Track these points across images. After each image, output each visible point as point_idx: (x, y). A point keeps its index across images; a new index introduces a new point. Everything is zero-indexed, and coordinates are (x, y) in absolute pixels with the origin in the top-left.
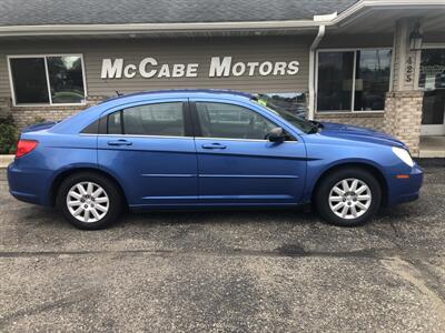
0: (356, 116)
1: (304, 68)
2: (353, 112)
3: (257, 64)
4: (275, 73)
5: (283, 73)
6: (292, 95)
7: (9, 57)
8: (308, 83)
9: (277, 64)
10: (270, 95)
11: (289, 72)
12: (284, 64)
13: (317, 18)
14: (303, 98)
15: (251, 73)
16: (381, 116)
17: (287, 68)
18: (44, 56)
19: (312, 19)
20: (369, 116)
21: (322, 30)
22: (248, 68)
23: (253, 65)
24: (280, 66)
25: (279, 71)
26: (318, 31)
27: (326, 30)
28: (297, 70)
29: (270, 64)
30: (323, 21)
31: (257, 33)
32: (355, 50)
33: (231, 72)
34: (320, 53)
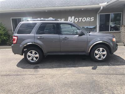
0: (111, 33)
1: (95, 19)
2: (110, 31)
3: (82, 18)
5: (89, 21)
6: (92, 27)
7: (11, 18)
8: (96, 23)
9: (88, 18)
10: (86, 27)
11: (91, 20)
14: (95, 28)
15: (80, 21)
16: (120, 32)
17: (90, 19)
18: (21, 18)
20: (115, 33)
22: (79, 20)
24: (88, 19)
25: (88, 20)
27: (103, 8)
29: (85, 18)
32: (111, 13)
34: (100, 15)
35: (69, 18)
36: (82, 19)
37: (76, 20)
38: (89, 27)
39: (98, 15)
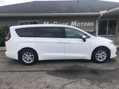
0: (108, 36)
1: (95, 24)
4: (88, 25)
5: (90, 25)
6: (92, 31)
7: (19, 21)
8: (96, 28)
9: (88, 23)
11: (91, 25)
12: (90, 23)
14: (95, 32)
16: (116, 36)
17: (91, 24)
18: (29, 21)
19: (99, 12)
20: (111, 36)
22: (81, 24)
23: (82, 23)
25: (89, 25)
26: (100, 15)
27: (103, 15)
28: (93, 25)
29: (86, 23)
30: (102, 13)
31: (85, 16)
32: (108, 20)
33: (76, 25)
34: (99, 21)
35: (72, 22)
36: (83, 24)
37: (78, 24)
38: (89, 31)
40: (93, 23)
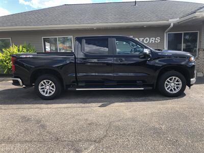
1: (162, 40)
3: (143, 39)
4: (150, 42)
5: (153, 42)
7: (43, 38)
9: (151, 38)
11: (156, 42)
12: (154, 39)
13: (170, 20)
17: (155, 40)
18: (57, 37)
19: (168, 21)
21: (172, 25)
23: (141, 39)
26: (170, 25)
27: (174, 25)
28: (159, 41)
30: (172, 21)
31: (145, 27)
32: (183, 32)
34: (169, 34)
39: (165, 35)
40: (159, 38)
